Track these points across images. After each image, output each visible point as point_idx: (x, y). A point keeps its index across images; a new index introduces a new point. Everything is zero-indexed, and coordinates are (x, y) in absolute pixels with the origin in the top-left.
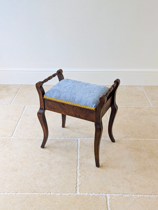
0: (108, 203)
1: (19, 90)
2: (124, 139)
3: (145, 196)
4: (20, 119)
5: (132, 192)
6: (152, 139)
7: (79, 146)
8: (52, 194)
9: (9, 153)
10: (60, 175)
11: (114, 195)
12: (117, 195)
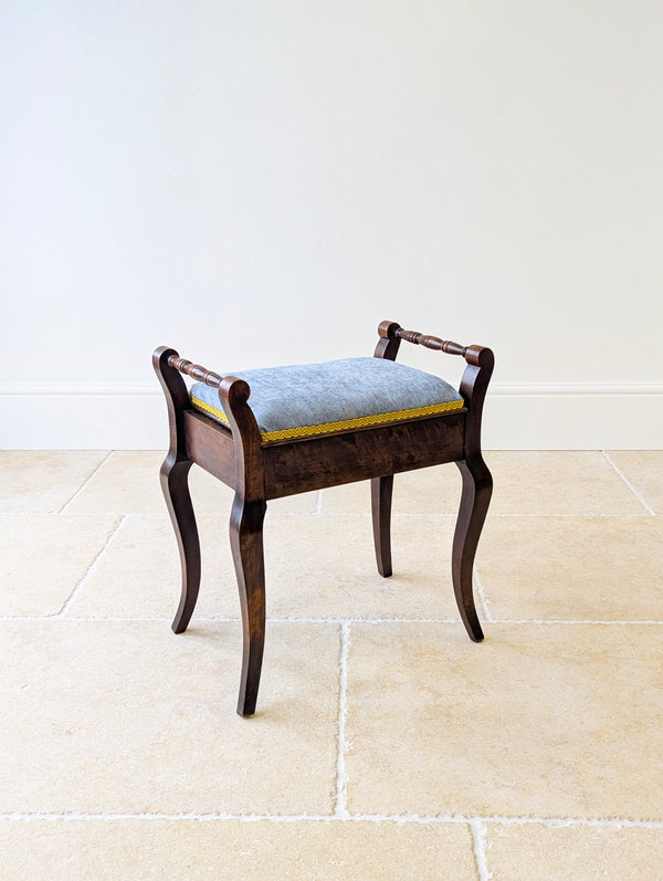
0: (480, 852)
1: (99, 465)
2: (541, 622)
3: (649, 825)
4: (99, 558)
5: (587, 808)
7: (345, 647)
8: (223, 816)
9: (45, 670)
10: (262, 750)
11: (504, 821)
12: (521, 822)
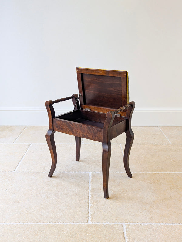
0: (125, 232)
1: (23, 130)
2: (141, 172)
3: (168, 224)
4: (24, 156)
5: (152, 220)
6: (172, 173)
7: (90, 179)
8: (59, 223)
9: (11, 186)
10: (69, 206)
11: (131, 224)
12: (135, 224)
